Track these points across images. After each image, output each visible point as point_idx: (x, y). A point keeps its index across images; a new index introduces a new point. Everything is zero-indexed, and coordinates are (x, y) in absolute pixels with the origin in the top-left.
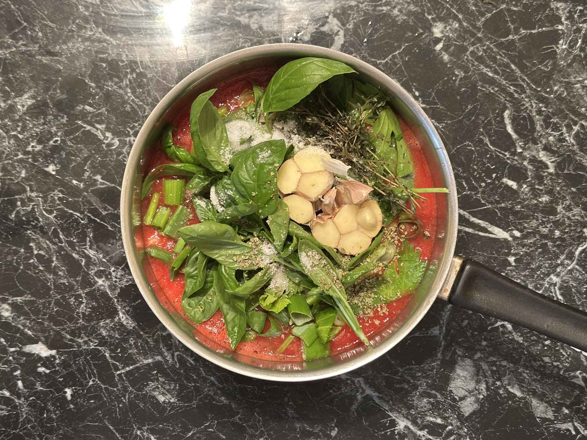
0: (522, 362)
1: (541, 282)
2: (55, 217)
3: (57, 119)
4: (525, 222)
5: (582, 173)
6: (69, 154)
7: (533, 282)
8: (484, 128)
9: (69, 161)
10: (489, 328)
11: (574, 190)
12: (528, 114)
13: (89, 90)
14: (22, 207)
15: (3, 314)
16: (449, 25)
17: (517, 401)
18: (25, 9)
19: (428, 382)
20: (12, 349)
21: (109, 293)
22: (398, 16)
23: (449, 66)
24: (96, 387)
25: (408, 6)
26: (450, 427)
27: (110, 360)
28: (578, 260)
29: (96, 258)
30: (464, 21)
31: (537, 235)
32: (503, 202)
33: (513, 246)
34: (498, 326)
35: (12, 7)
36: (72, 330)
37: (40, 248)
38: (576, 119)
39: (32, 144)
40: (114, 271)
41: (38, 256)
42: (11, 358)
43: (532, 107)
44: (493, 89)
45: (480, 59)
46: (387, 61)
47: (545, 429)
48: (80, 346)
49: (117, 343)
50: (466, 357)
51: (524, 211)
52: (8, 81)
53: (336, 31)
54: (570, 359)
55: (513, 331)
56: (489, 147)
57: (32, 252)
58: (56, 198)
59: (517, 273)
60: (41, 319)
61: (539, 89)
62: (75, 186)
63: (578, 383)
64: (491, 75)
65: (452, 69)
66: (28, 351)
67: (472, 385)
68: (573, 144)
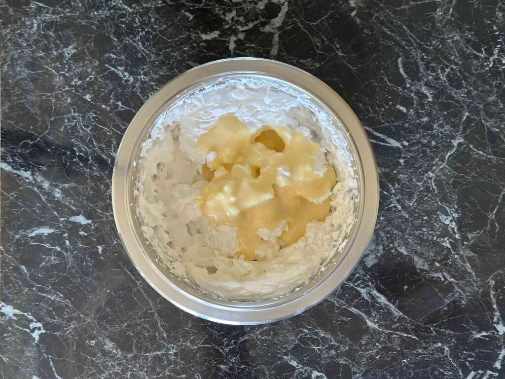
0: (408, 232)
1: (421, 176)
2: (90, 130)
3: (91, 63)
4: (412, 136)
5: (451, 101)
6: (100, 87)
7: (416, 176)
8: (383, 70)
9: (99, 92)
10: (386, 208)
11: (445, 113)
12: (416, 62)
13: (113, 43)
14: (69, 123)
15: (56, 195)
17: (404, 258)
20: (62, 219)
23: (360, 27)
24: (119, 245)
26: (358, 275)
28: (447, 161)
31: (419, 144)
32: (397, 121)
33: (403, 152)
34: (392, 207)
36: (102, 207)
37: (80, 151)
38: (448, 64)
39: (75, 80)
41: (79, 157)
42: (61, 225)
43: (417, 56)
44: (391, 43)
45: (382, 23)
46: (317, 24)
47: (423, 277)
48: (108, 218)
51: (411, 128)
52: (59, 37)
53: (282, 3)
54: (441, 229)
55: (402, 210)
56: (387, 84)
57: (76, 154)
58: (91, 117)
59: (405, 170)
60: (82, 199)
61: (422, 43)
62: (104, 109)
63: (446, 245)
64: (389, 33)
65: (362, 29)
66: (72, 221)
67: (373, 247)
68: (445, 81)
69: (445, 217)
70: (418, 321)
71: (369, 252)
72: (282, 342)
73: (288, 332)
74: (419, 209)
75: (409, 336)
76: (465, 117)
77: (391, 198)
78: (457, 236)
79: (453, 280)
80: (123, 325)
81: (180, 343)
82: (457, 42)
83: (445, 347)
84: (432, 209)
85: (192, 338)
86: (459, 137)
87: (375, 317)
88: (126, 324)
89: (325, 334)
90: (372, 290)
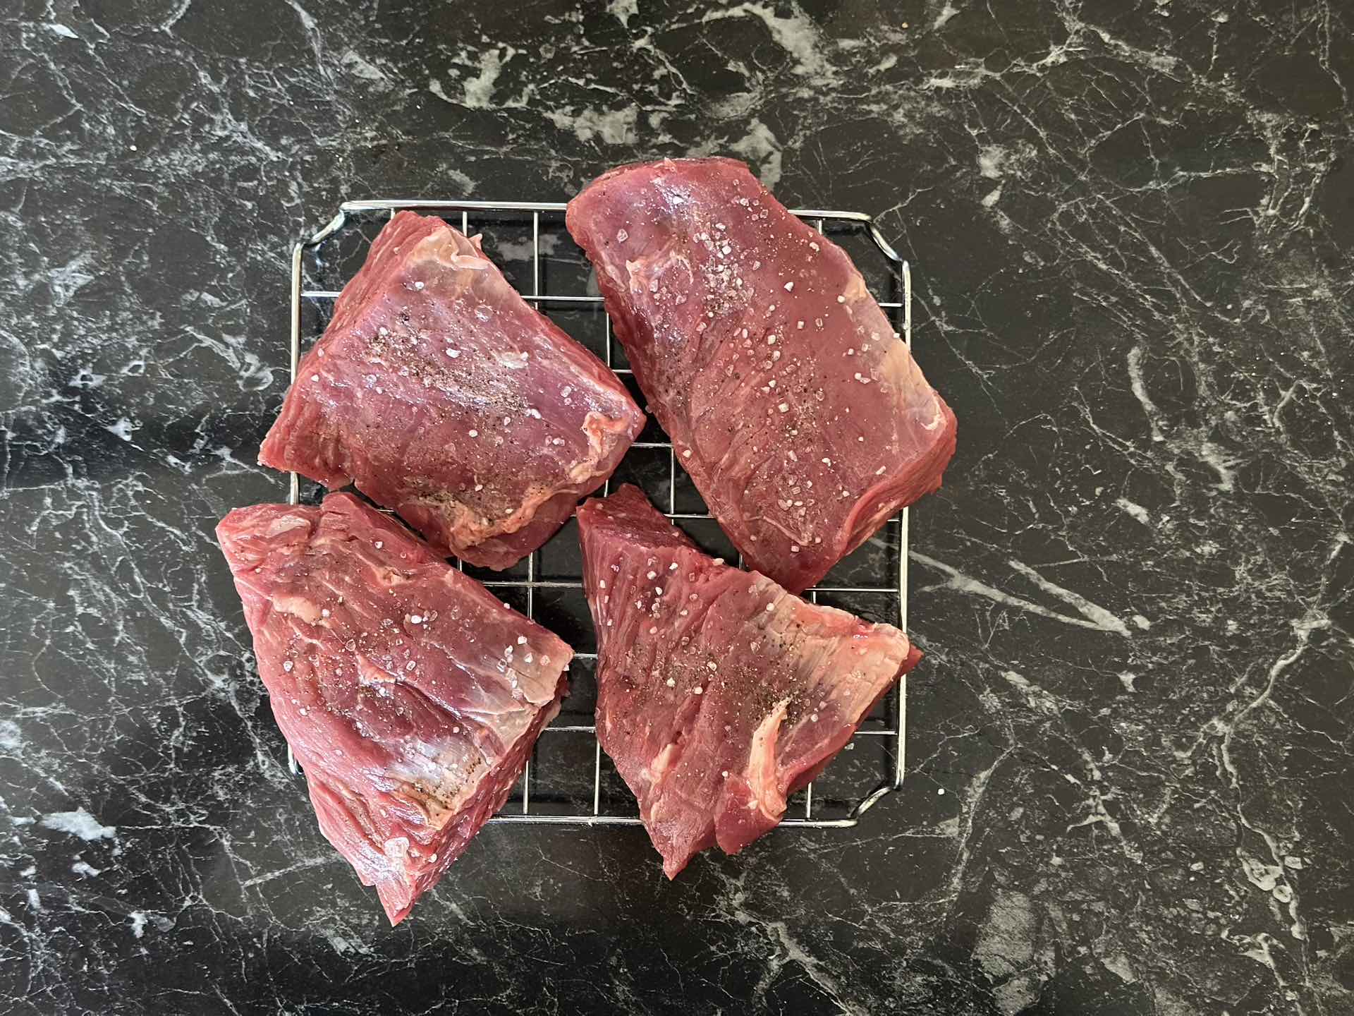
0: (1138, 908)
1: (1190, 732)
2: (126, 534)
4: (1163, 599)
5: (1294, 496)
6: (161, 398)
7: (1172, 731)
8: (1082, 385)
9: (163, 414)
10: (1069, 828)
11: (1274, 531)
12: (1182, 358)
13: (214, 260)
14: (55, 509)
16: (1016, 152)
17: (1124, 993)
18: (80, 74)
19: (926, 940)
20: (20, 821)
21: (237, 708)
22: (903, 126)
23: (1010, 242)
24: (199, 912)
25: (927, 105)
27: (231, 856)
28: (1275, 686)
29: (211, 630)
30: (1051, 145)
31: (1186, 628)
32: (1116, 550)
33: (1133, 650)
34: (1090, 825)
35: (52, 66)
36: (151, 785)
37: (90, 601)
38: (1288, 375)
39: (83, 372)
40: (249, 660)
41: (84, 618)
42: (16, 839)
43: (1192, 344)
44: (1106, 299)
45: (1082, 233)
48: (169, 821)
49: (249, 818)
50: (1016, 888)
51: (1161, 574)
52: (37, 232)
53: (763, 155)
54: (1245, 906)
55: (1122, 837)
56: (1091, 428)
57: (73, 609)
58: (130, 493)
59: (1137, 709)
60: (86, 756)
61: (1208, 304)
62: (172, 468)
63: (1259, 959)
64: (1104, 267)
65: (1017, 250)
66: (53, 827)
67: (1023, 952)
68: (1278, 429)
69: (1261, 866)
71: (1012, 969)
74: (1178, 837)
76: (1338, 548)
77: (1088, 797)
78: (1296, 931)
82: (1322, 305)
84: (1220, 840)
86: (1315, 610)
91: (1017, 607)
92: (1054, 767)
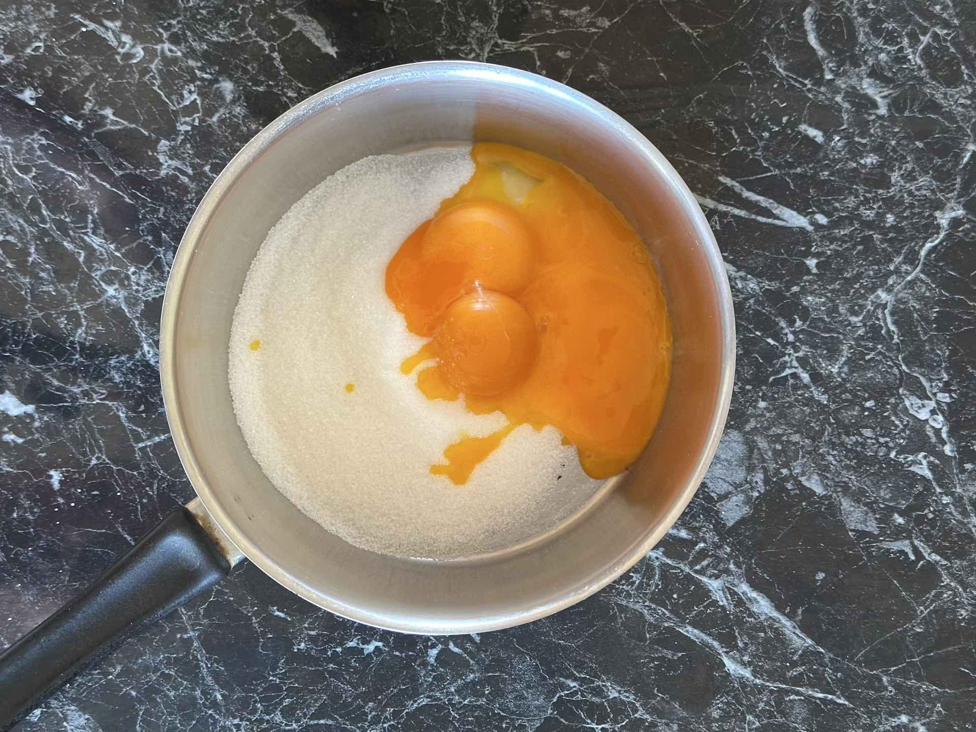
0: (826, 437)
1: (861, 302)
2: (34, 178)
3: (39, 10)
4: (837, 200)
5: (934, 116)
6: (59, 71)
7: (847, 301)
8: (769, 38)
9: (59, 83)
10: (771, 379)
11: (919, 144)
12: (845, 15)
17: (816, 502)
21: (126, 310)
24: (103, 468)
26: (702, 545)
27: (126, 425)
28: (924, 264)
29: (103, 251)
31: (855, 222)
32: (800, 165)
33: (815, 240)
34: (787, 376)
36: (62, 372)
37: (8, 231)
38: (925, 24)
40: (134, 273)
41: (5, 245)
47: (864, 549)
48: (77, 399)
49: (138, 395)
50: (732, 427)
51: (834, 181)
54: (908, 432)
55: (811, 384)
56: (778, 71)
59: (820, 286)
60: (10, 351)
62: (69, 126)
63: (920, 472)
67: (740, 475)
68: (920, 66)
69: (919, 401)
70: (851, 660)
71: (731, 488)
72: (513, 713)
73: (528, 687)
74: (854, 382)
75: (830, 697)
76: (968, 155)
77: (784, 355)
78: (948, 449)
79: (938, 558)
80: (111, 670)
81: (257, 716)
83: (917, 724)
84: (886, 383)
85: (287, 702)
86: (952, 203)
87: (746, 650)
88: (119, 668)
89: (619, 692)
90: (736, 581)
91: (725, 212)
92: (758, 333)
